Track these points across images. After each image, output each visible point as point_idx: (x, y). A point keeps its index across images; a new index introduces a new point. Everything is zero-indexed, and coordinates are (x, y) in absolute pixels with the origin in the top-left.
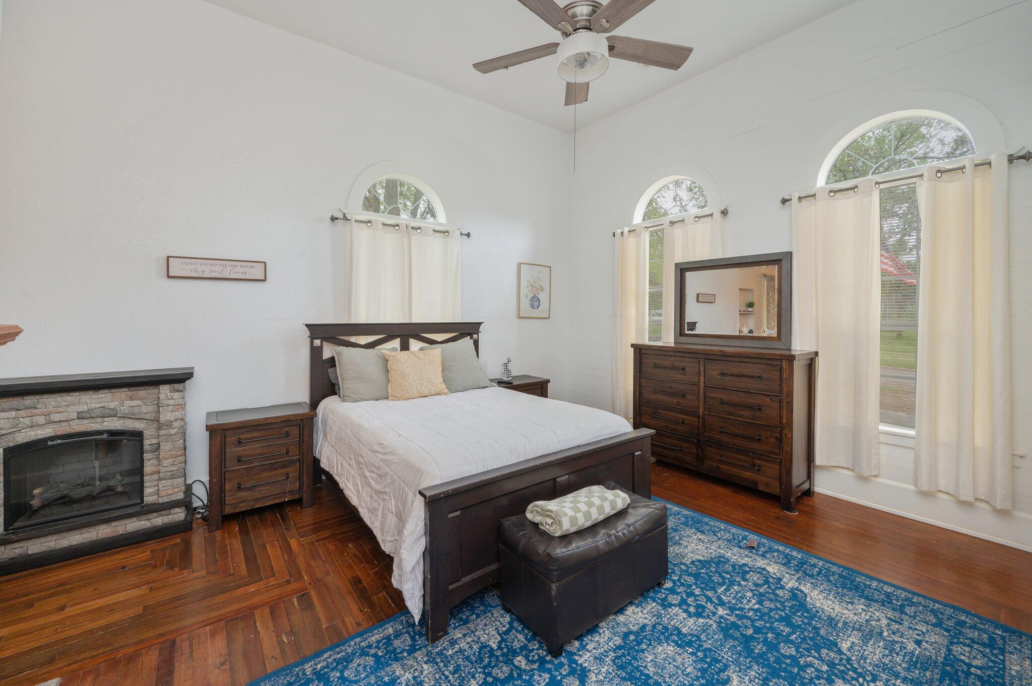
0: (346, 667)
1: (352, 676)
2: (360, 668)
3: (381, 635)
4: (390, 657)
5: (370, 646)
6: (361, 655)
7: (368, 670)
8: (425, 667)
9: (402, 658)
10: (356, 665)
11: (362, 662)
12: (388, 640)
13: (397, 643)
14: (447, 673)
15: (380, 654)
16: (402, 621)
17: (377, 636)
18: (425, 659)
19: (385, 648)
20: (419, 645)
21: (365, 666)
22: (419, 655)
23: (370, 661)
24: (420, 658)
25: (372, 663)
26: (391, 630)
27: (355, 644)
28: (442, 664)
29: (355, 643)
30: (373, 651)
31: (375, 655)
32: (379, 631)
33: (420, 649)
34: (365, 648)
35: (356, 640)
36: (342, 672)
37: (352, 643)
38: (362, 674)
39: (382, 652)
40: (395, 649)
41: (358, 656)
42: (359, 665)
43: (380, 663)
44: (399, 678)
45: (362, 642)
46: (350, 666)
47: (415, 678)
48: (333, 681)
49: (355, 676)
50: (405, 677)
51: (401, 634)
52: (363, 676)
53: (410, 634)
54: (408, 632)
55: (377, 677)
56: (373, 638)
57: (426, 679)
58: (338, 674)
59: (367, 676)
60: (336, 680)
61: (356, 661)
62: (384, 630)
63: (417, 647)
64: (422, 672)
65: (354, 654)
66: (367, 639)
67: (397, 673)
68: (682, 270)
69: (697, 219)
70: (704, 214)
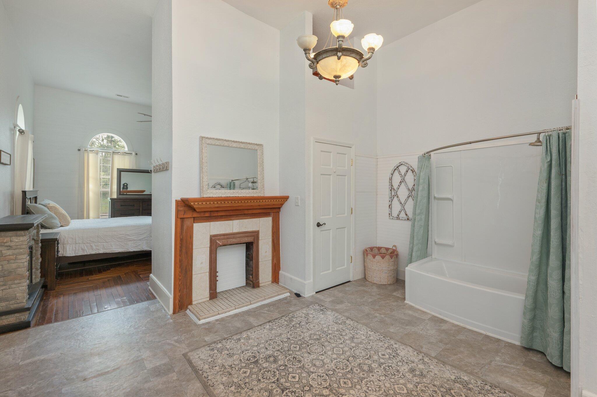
68: (120, 171)
69: (125, 154)
70: (128, 152)
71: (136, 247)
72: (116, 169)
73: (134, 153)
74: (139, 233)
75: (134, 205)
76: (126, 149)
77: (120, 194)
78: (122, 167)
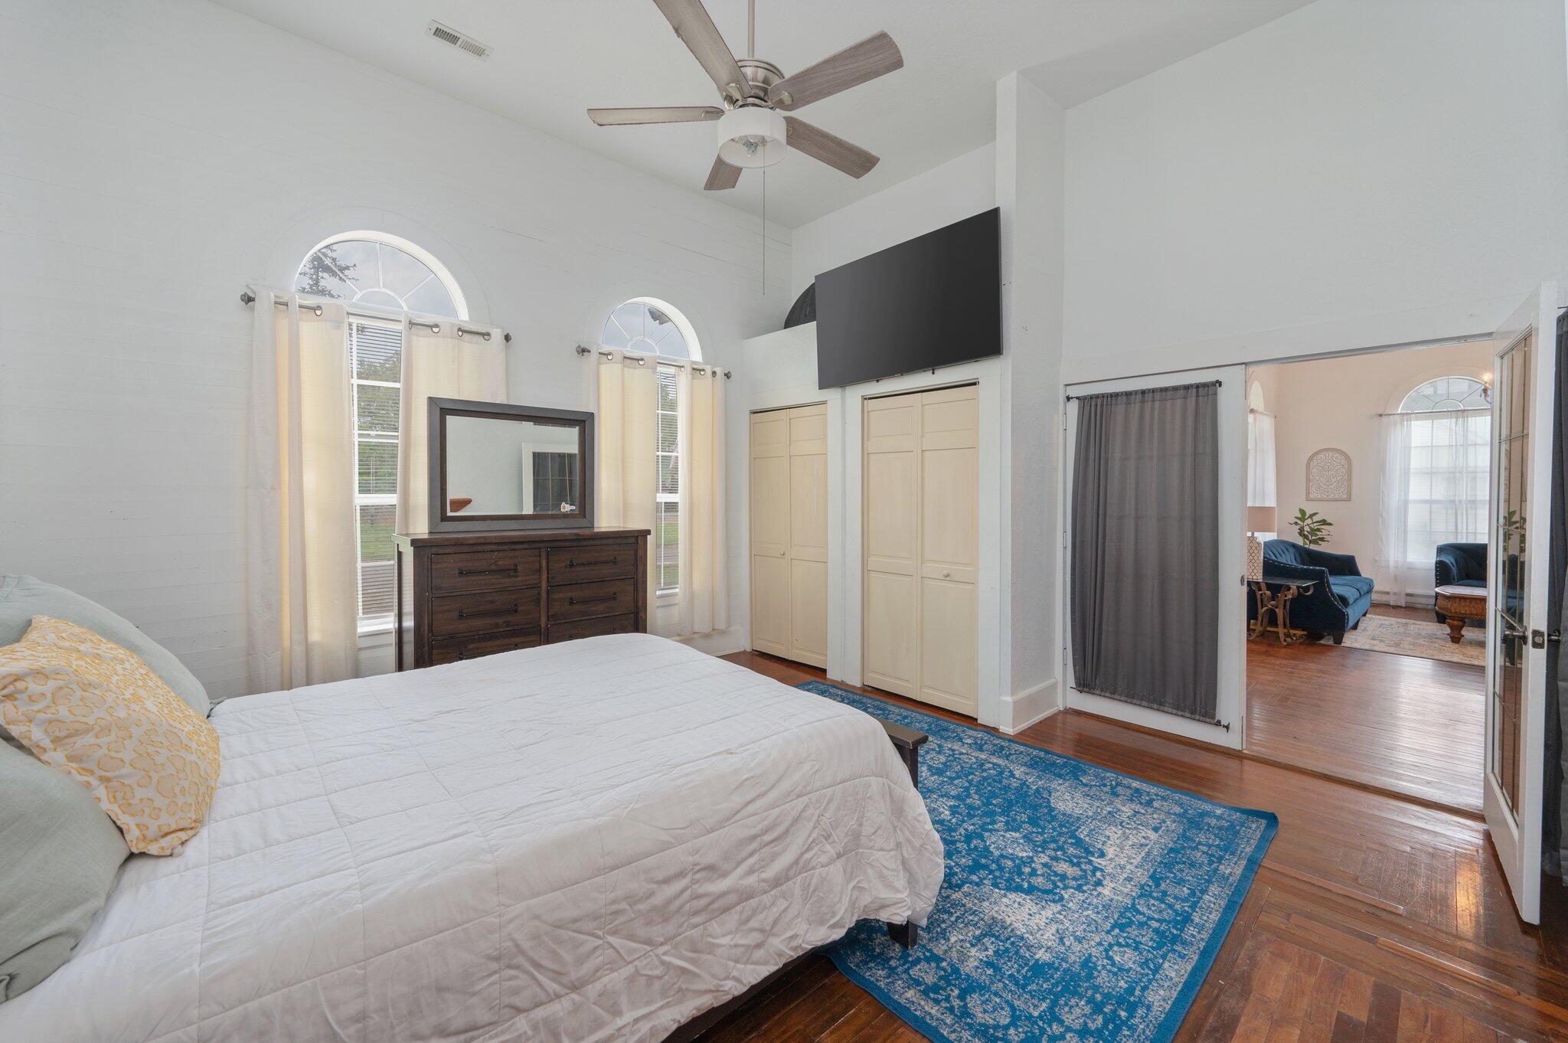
0: (996, 1027)
1: (1005, 1013)
2: (989, 1008)
3: (923, 1003)
4: (955, 979)
5: (951, 1010)
6: (968, 1015)
7: (987, 996)
8: (953, 939)
9: (952, 965)
10: (986, 1016)
11: (979, 1009)
12: (927, 991)
13: (930, 979)
14: (953, 919)
15: (957, 992)
16: (887, 984)
17: (926, 1007)
18: (943, 942)
19: (944, 989)
20: (924, 954)
21: (983, 1002)
22: (939, 949)
23: (974, 1001)
24: (944, 947)
25: (975, 996)
26: (910, 994)
27: (954, 1031)
28: (943, 926)
29: (952, 1032)
30: (956, 1003)
31: (962, 997)
32: (915, 1010)
33: (930, 951)
34: (956, 1016)
35: (945, 1033)
36: (1006, 1027)
37: (953, 1037)
38: (996, 1002)
39: (952, 990)
40: (941, 978)
41: (972, 1019)
42: (985, 1011)
43: (970, 987)
44: (981, 960)
45: (945, 1024)
46: (991, 1022)
47: (973, 945)
48: (1024, 1033)
49: (1002, 1009)
50: (978, 954)
51: (912, 979)
52: (998, 1000)
53: (909, 968)
54: (907, 971)
55: (992, 983)
56: (933, 1012)
57: (970, 935)
58: (1012, 1031)
59: (996, 994)
60: (1020, 1030)
61: (981, 1017)
62: (913, 1003)
63: (928, 954)
64: (962, 940)
65: (970, 1026)
66: (937, 1019)
67: (976, 964)
68: (442, 411)
69: (460, 333)
70: (474, 328)
71: (759, 946)
72: (425, 402)
73: (497, 335)
74: (765, 832)
75: (516, 570)
76: (464, 315)
77: (445, 518)
78: (448, 392)
